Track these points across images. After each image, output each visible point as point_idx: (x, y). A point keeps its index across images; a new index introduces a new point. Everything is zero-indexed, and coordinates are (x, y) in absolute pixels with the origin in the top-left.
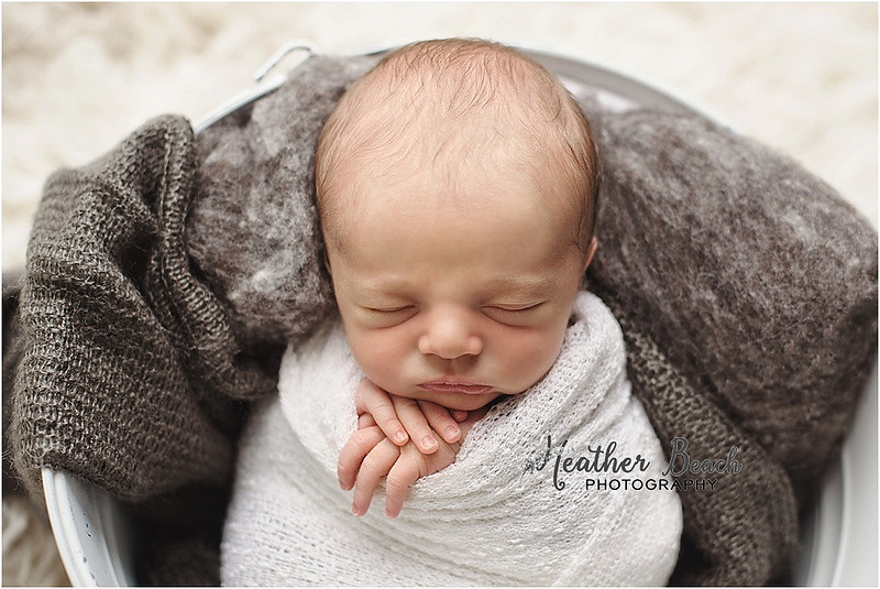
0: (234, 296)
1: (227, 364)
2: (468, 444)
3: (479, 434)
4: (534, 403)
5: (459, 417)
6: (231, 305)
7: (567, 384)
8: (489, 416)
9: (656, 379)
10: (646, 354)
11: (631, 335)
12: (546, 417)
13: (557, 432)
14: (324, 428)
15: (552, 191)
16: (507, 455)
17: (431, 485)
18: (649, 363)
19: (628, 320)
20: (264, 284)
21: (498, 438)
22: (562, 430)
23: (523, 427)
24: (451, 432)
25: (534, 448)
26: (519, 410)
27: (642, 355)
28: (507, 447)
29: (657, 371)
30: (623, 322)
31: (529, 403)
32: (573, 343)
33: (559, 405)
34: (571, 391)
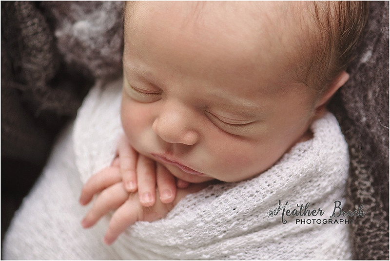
0: (58, 34)
1: (41, 84)
2: (178, 209)
3: (189, 204)
4: (237, 195)
5: (180, 184)
6: (55, 40)
7: (268, 188)
8: (203, 192)
9: (359, 206)
10: (360, 183)
11: (355, 164)
12: (242, 209)
13: (250, 223)
14: (91, 157)
15: (280, 39)
16: (201, 227)
17: (143, 229)
18: (359, 191)
19: (357, 151)
20: (81, 32)
21: (199, 211)
22: (255, 222)
23: (220, 210)
24: (166, 195)
25: (225, 229)
26: (223, 196)
27: (356, 183)
28: (202, 221)
29: (362, 201)
30: (353, 150)
31: (233, 193)
32: (294, 157)
33: (255, 203)
34: (269, 195)
